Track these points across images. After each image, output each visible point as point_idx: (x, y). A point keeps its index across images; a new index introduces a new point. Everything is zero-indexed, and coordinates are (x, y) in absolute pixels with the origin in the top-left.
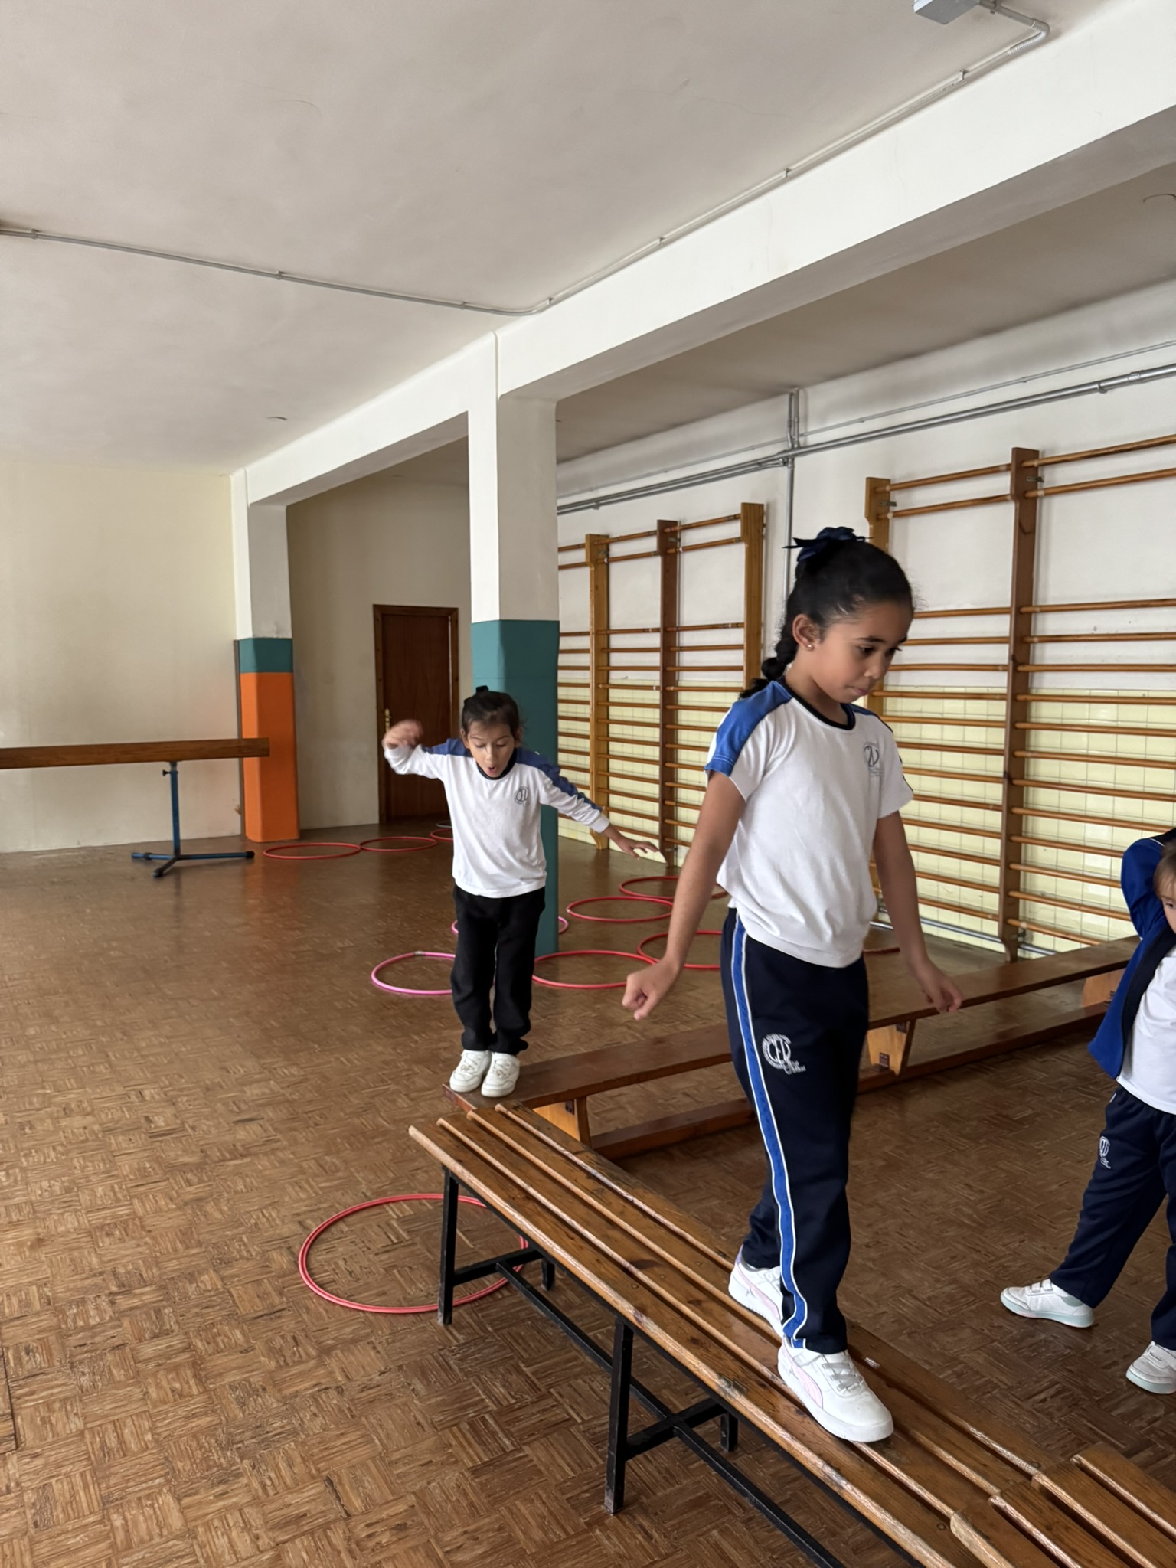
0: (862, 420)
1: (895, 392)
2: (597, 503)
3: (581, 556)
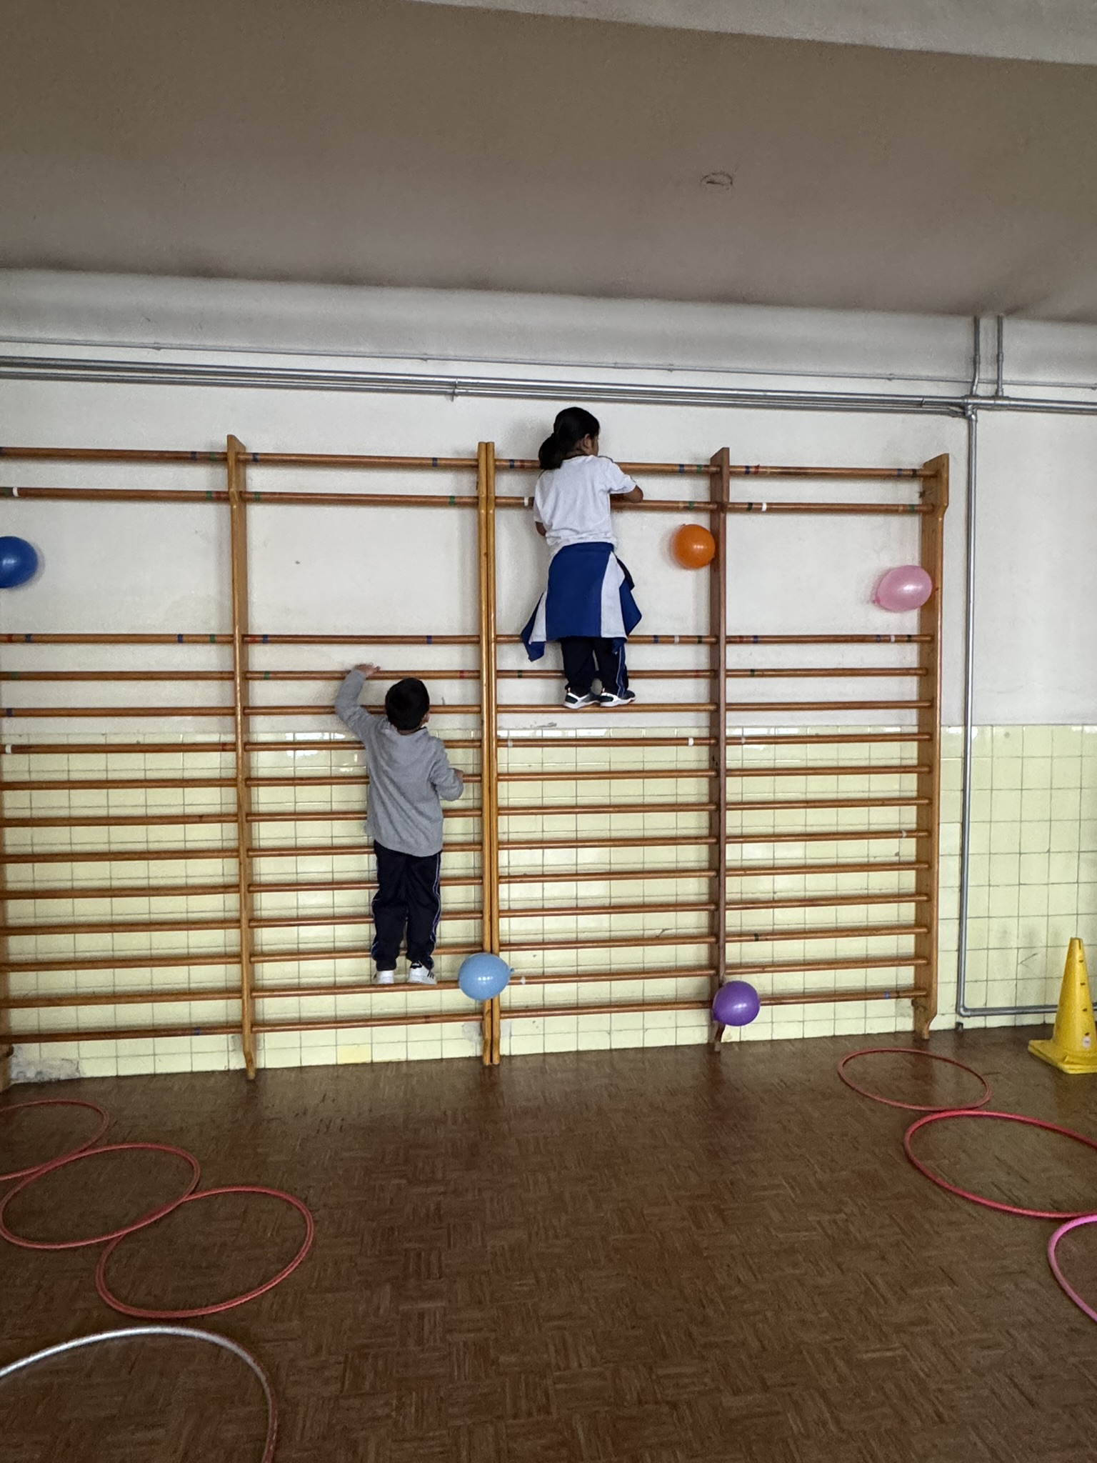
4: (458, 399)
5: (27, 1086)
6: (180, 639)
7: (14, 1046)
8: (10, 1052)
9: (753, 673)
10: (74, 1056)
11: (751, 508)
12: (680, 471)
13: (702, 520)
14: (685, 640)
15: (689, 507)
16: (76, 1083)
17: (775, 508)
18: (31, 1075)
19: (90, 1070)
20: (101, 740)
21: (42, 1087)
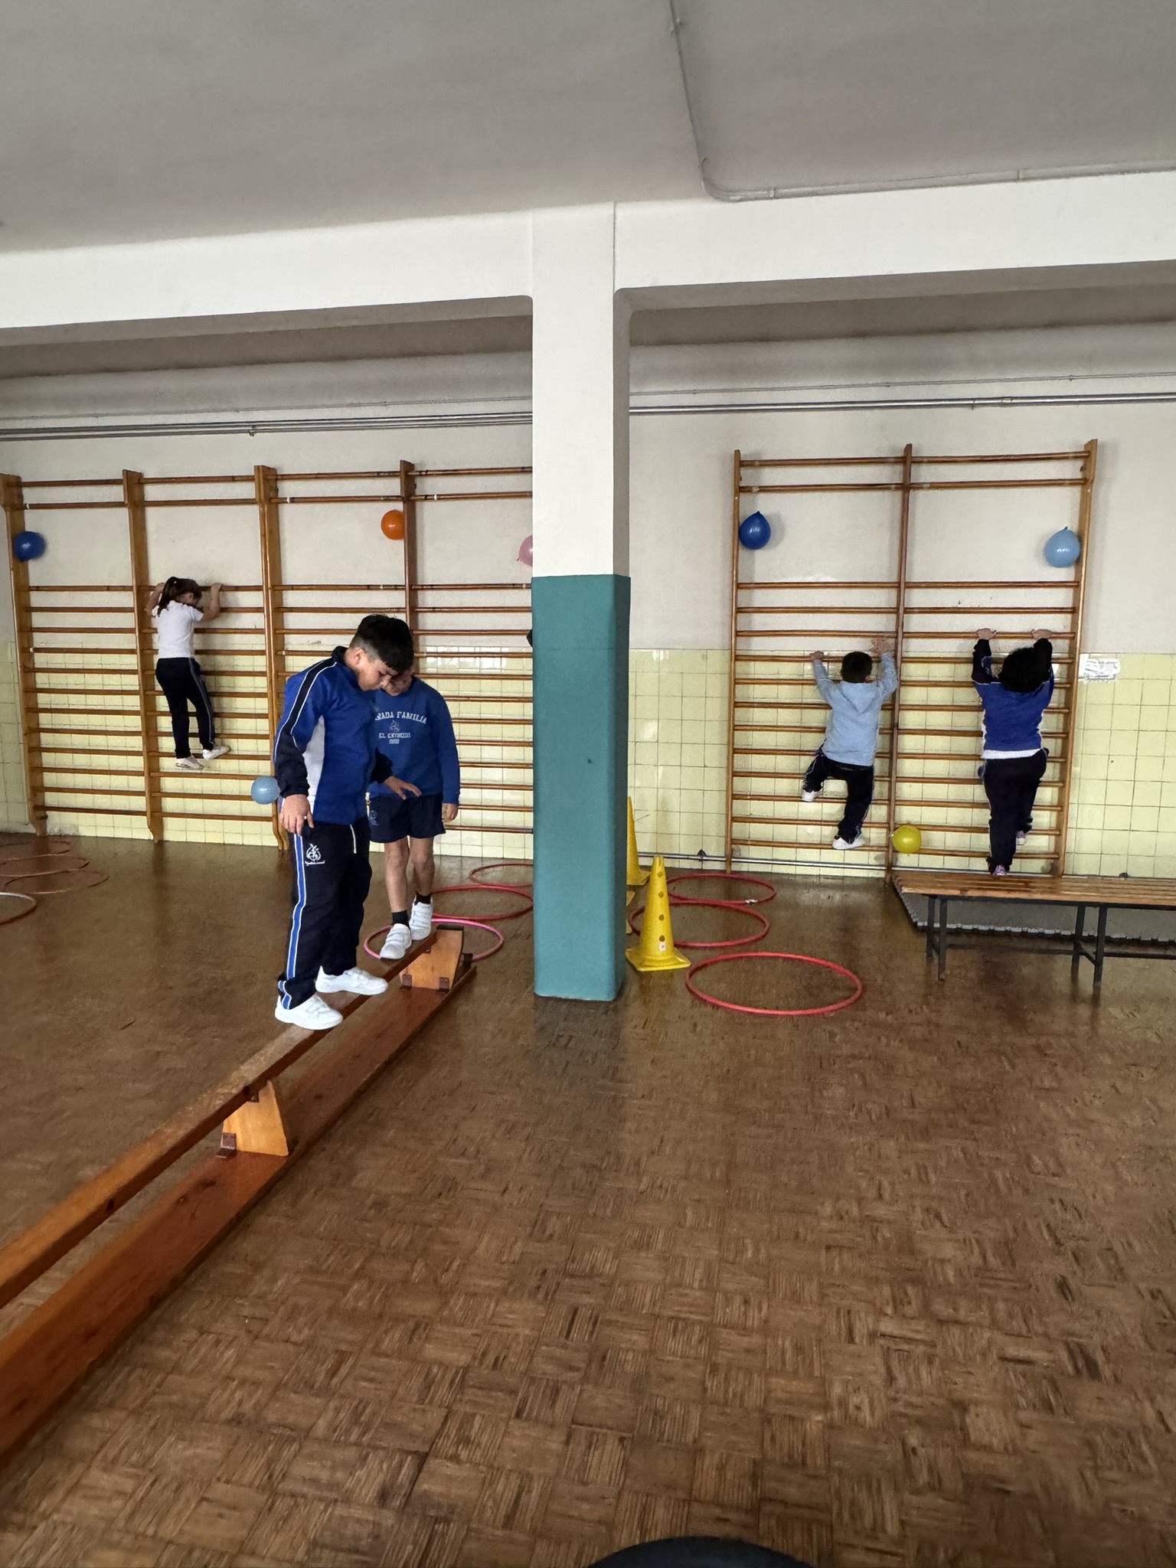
0: (695, 392)
1: (735, 371)
2: (254, 428)
3: (248, 490)
4: (257, 435)
5: (55, 836)
6: (109, 588)
7: (49, 813)
8: (46, 817)
9: (434, 610)
10: (75, 822)
11: (426, 498)
12: (378, 475)
13: (399, 506)
14: (387, 588)
15: (388, 499)
16: (77, 837)
17: (442, 498)
18: (56, 831)
19: (85, 832)
20: (80, 646)
21: (62, 838)
